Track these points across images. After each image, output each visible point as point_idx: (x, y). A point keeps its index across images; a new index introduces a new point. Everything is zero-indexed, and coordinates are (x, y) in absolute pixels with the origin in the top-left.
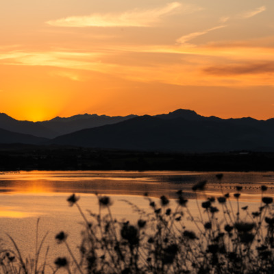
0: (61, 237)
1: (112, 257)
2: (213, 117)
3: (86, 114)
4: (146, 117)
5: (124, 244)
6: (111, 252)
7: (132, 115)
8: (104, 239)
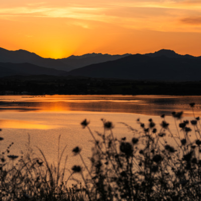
0: (77, 150)
1: (114, 166)
2: (187, 56)
3: (94, 53)
4: (138, 55)
5: (122, 156)
6: (112, 161)
7: (127, 54)
8: (107, 153)
